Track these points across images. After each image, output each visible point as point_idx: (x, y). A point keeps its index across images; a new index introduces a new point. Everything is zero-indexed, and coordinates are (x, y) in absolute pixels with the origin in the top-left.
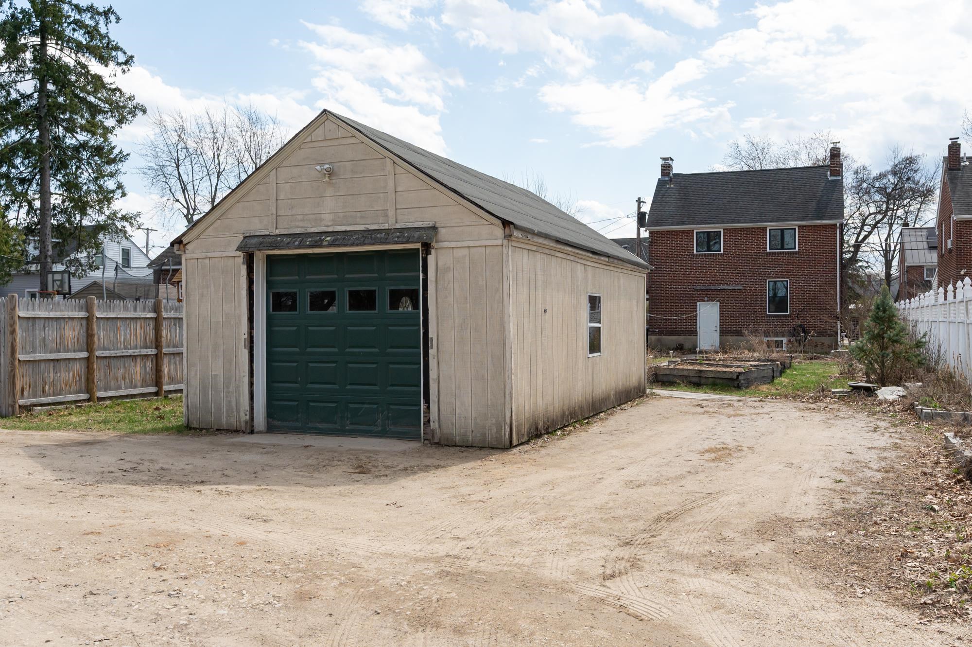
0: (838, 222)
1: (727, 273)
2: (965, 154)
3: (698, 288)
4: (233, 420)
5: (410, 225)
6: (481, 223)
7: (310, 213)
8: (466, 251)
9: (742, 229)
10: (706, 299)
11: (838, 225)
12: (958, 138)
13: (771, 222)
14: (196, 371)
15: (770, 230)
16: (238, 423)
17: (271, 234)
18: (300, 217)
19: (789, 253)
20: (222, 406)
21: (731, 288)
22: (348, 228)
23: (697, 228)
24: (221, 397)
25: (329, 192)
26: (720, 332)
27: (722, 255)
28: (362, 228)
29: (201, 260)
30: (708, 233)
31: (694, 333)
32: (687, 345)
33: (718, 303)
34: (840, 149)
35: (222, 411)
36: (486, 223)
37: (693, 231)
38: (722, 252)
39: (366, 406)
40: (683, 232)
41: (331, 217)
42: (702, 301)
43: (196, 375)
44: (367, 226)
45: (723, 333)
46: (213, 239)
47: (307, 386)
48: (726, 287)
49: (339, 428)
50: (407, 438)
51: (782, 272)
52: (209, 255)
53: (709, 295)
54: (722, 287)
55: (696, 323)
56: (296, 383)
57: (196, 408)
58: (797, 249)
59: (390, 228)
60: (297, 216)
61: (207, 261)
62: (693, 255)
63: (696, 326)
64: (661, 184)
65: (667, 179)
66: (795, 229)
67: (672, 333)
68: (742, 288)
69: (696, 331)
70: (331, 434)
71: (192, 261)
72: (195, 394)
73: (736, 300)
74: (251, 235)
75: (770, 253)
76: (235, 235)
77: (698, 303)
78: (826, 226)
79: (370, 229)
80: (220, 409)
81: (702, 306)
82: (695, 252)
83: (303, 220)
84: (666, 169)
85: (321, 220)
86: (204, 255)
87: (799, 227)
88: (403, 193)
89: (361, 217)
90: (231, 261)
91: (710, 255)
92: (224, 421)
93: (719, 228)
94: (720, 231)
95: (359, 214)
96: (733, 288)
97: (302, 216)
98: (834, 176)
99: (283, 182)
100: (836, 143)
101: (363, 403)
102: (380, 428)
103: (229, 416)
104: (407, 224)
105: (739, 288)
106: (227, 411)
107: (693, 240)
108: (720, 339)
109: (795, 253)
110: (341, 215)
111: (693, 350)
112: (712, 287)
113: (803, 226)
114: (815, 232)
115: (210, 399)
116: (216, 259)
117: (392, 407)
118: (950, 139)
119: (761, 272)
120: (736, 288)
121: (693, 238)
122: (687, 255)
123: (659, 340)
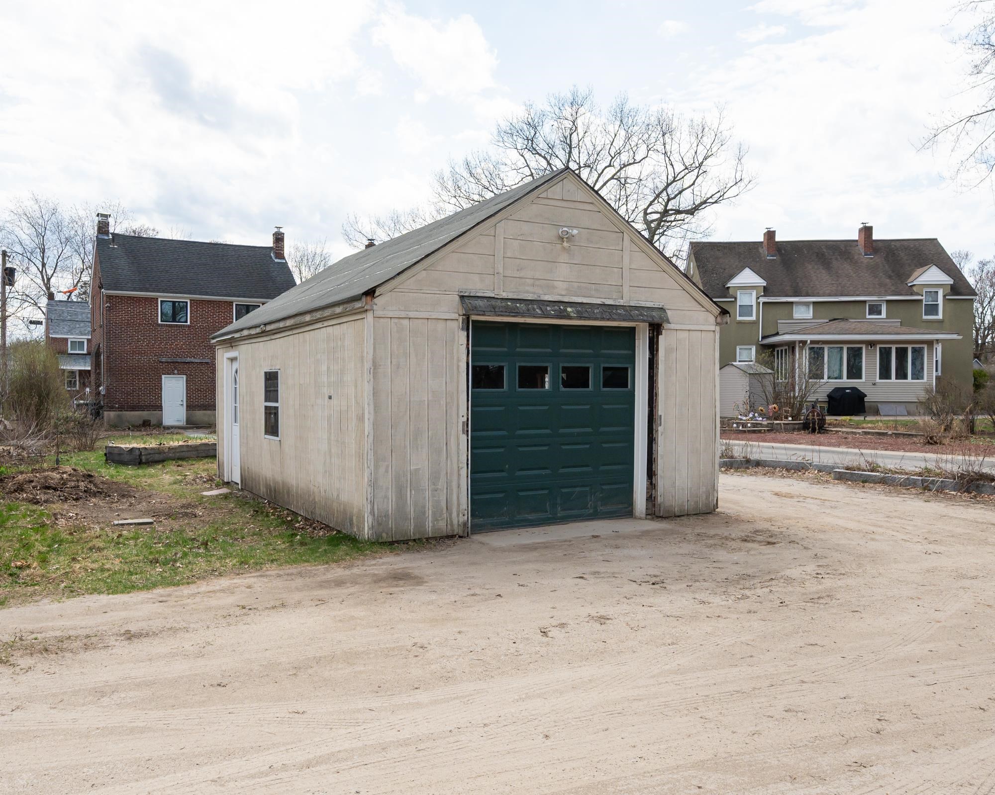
1: (195, 346)
3: (164, 360)
4: (442, 524)
5: (643, 304)
6: (698, 309)
7: (542, 278)
8: (686, 334)
9: (208, 302)
10: (172, 372)
13: (237, 297)
14: (388, 466)
15: (236, 305)
16: (449, 526)
17: (496, 297)
18: (529, 281)
20: (427, 509)
21: (199, 361)
22: (585, 300)
23: (163, 297)
24: (425, 497)
25: (564, 257)
26: (187, 406)
27: (189, 326)
28: (599, 301)
29: (396, 320)
30: (174, 303)
31: (159, 408)
32: (153, 422)
33: (185, 377)
34: (284, 234)
35: (427, 515)
36: (704, 309)
37: (157, 299)
38: (189, 323)
39: (578, 489)
40: (146, 299)
41: (565, 285)
42: (168, 374)
43: (387, 471)
44: (603, 300)
45: (190, 407)
46: (415, 294)
47: (516, 474)
48: (193, 360)
49: (551, 516)
50: (617, 516)
52: (411, 314)
53: (174, 367)
54: (188, 360)
55: (161, 397)
56: (502, 471)
57: (386, 516)
59: (625, 305)
60: (527, 280)
61: (406, 322)
62: (158, 325)
63: (161, 400)
65: (105, 237)
67: (133, 408)
68: (209, 361)
69: (161, 405)
70: (542, 524)
71: (382, 320)
72: (386, 497)
73: (203, 373)
74: (472, 295)
76: (447, 293)
77: (163, 376)
79: (606, 303)
80: (424, 513)
81: (166, 379)
82: (159, 322)
83: (533, 285)
84: (103, 226)
85: (554, 287)
86: (403, 314)
88: (635, 271)
89: (596, 290)
90: (441, 325)
91: (176, 326)
92: (429, 528)
93: (185, 298)
94: (187, 302)
95: (593, 286)
96: (201, 361)
97: (533, 280)
98: (279, 259)
99: (511, 237)
100: (280, 228)
101: (575, 487)
102: (591, 511)
103: (437, 520)
104: (640, 302)
105: (206, 361)
106: (434, 514)
107: (157, 309)
108: (187, 415)
110: (576, 285)
111: (159, 425)
112: (178, 360)
115: (409, 502)
116: (420, 321)
117: (604, 487)
118: (369, 240)
120: (204, 361)
121: (157, 306)
122: (151, 324)
123: (119, 416)
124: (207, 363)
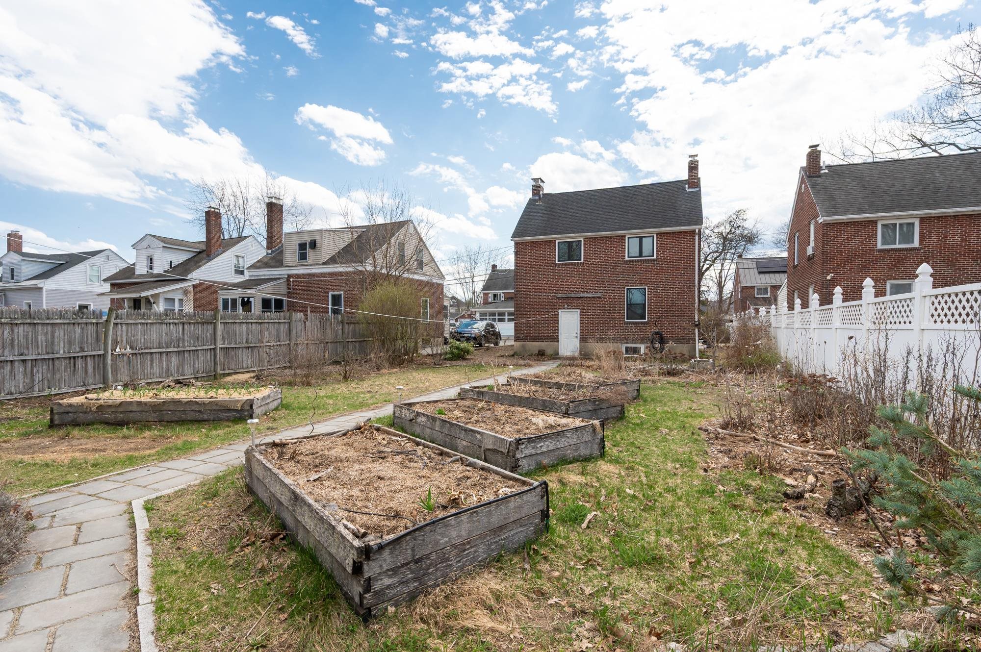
0: (696, 228)
1: (587, 281)
2: (824, 162)
3: (559, 296)
9: (601, 238)
10: (566, 306)
11: (697, 231)
12: (818, 145)
13: (629, 229)
15: (629, 238)
19: (648, 260)
21: (591, 296)
23: (560, 238)
26: (581, 338)
27: (583, 264)
30: (570, 243)
31: (556, 339)
32: (549, 351)
33: (579, 311)
34: (698, 162)
37: (555, 241)
38: (582, 261)
40: (546, 242)
42: (564, 309)
45: (583, 339)
48: (586, 295)
51: (640, 279)
53: (570, 302)
54: (582, 295)
55: (558, 330)
58: (655, 257)
62: (556, 265)
63: (558, 333)
64: (531, 202)
65: (537, 198)
66: (653, 237)
67: (535, 339)
68: (601, 295)
69: (558, 337)
73: (595, 308)
75: (628, 261)
77: (560, 311)
78: (684, 232)
81: (563, 313)
82: (557, 262)
84: (537, 189)
87: (657, 234)
91: (571, 264)
93: (579, 237)
94: (581, 241)
96: (593, 296)
98: (692, 188)
100: (694, 156)
105: (598, 295)
107: (555, 250)
108: (581, 345)
109: (654, 260)
111: (555, 356)
112: (573, 295)
113: (662, 234)
114: (673, 239)
118: (811, 146)
119: (620, 280)
120: (596, 296)
121: (555, 247)
122: (550, 264)
123: (523, 346)
124: (599, 297)
